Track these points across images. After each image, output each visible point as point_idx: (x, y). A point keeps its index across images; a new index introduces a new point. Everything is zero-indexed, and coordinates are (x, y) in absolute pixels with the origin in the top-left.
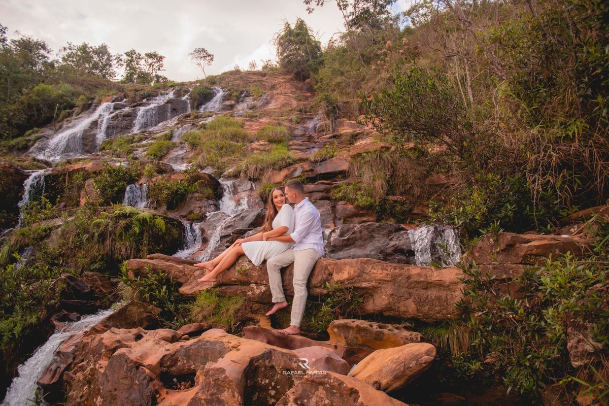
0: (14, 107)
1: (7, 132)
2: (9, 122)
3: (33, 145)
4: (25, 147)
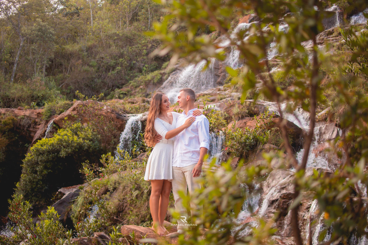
1: (146, 66)
3: (167, 79)
4: (161, 81)
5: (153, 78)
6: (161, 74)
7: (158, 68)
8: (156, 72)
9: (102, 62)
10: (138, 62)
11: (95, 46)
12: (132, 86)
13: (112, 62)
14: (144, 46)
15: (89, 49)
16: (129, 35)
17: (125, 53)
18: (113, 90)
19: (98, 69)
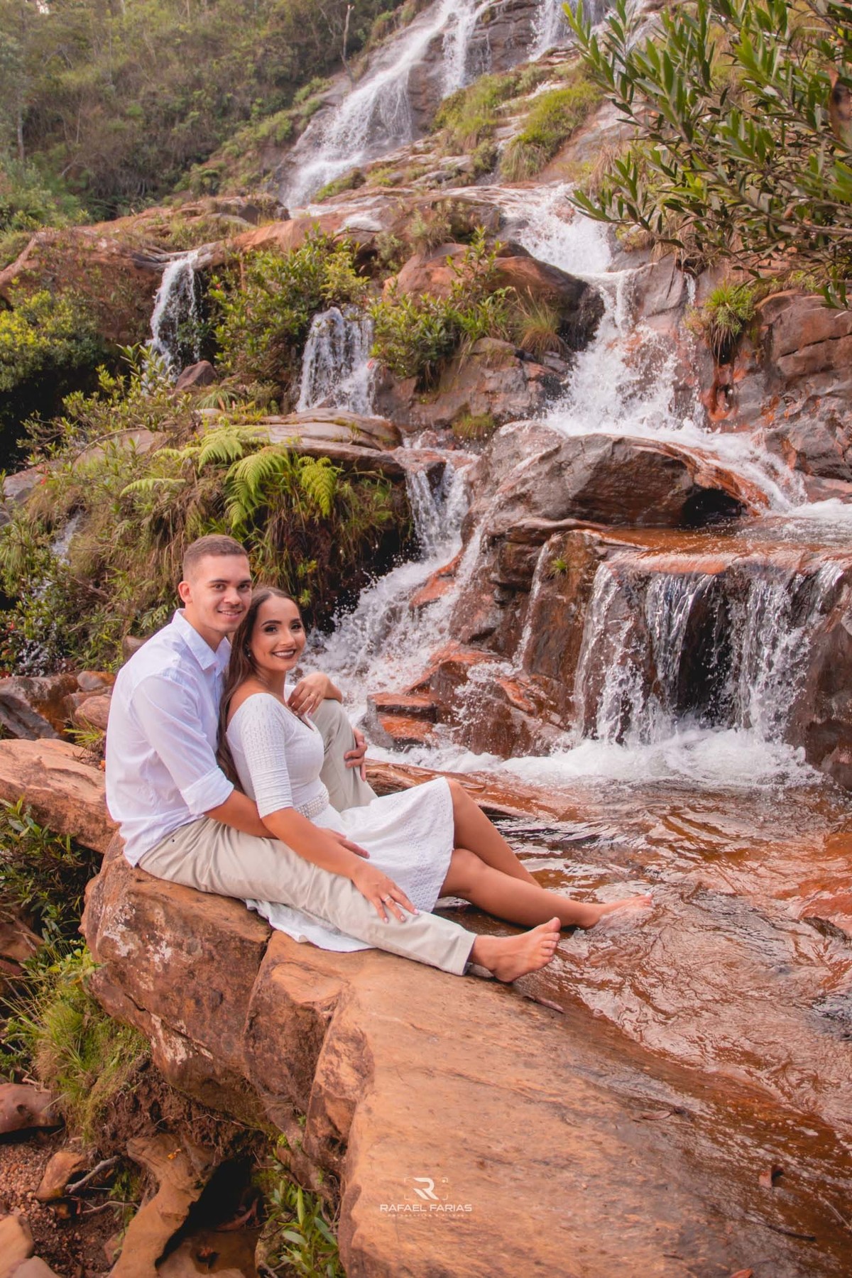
0: (265, 32)
1: (259, 101)
2: (259, 74)
3: (305, 129)
4: (291, 137)
5: (273, 131)
6: (290, 118)
7: (287, 104)
8: (280, 115)
9: (154, 103)
10: (236, 93)
11: (133, 67)
12: (229, 154)
13: (177, 102)
14: (248, 53)
15: (120, 77)
16: (209, 30)
17: (205, 75)
18: (186, 168)
19: (148, 122)
